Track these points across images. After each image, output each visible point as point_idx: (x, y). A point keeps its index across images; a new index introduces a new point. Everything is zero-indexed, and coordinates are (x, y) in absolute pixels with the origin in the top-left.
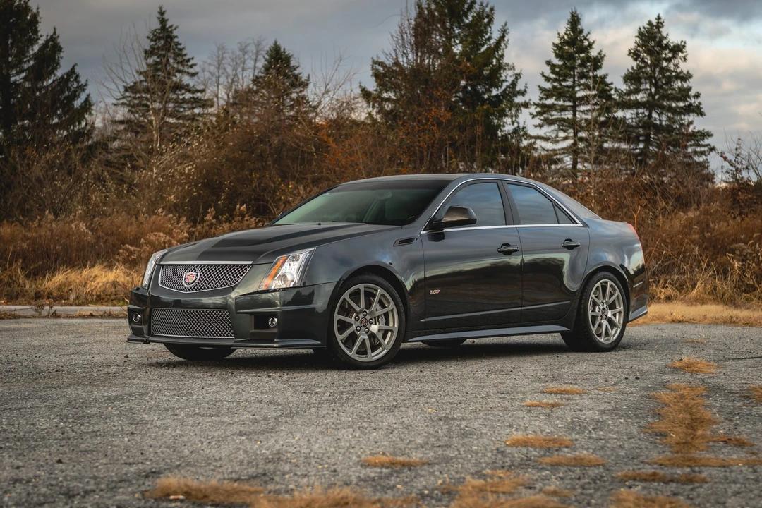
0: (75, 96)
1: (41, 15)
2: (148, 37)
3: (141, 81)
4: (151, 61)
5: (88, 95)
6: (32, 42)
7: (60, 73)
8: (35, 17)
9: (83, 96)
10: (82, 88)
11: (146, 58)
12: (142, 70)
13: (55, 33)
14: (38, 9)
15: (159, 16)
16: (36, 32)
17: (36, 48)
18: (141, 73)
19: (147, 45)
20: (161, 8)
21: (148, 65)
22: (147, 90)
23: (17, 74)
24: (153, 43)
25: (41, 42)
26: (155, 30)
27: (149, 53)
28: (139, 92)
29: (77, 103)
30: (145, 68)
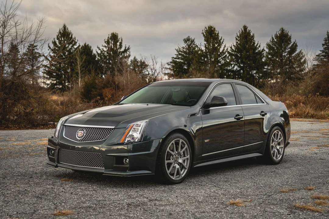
0: (301, 58)
1: (292, 36)
2: (324, 40)
3: (321, 53)
4: (324, 47)
5: (305, 59)
6: (289, 44)
7: (297, 52)
8: (290, 37)
9: (304, 59)
10: (304, 56)
11: (323, 46)
12: (321, 50)
13: (295, 41)
14: (291, 35)
15: (327, 34)
16: (290, 41)
17: (290, 45)
18: (321, 51)
19: (324, 42)
20: (328, 31)
21: (324, 48)
22: (322, 56)
23: (285, 53)
24: (325, 42)
25: (292, 44)
26: (325, 38)
27: (323, 45)
28: (321, 56)
29: (302, 60)
30: (323, 49)
